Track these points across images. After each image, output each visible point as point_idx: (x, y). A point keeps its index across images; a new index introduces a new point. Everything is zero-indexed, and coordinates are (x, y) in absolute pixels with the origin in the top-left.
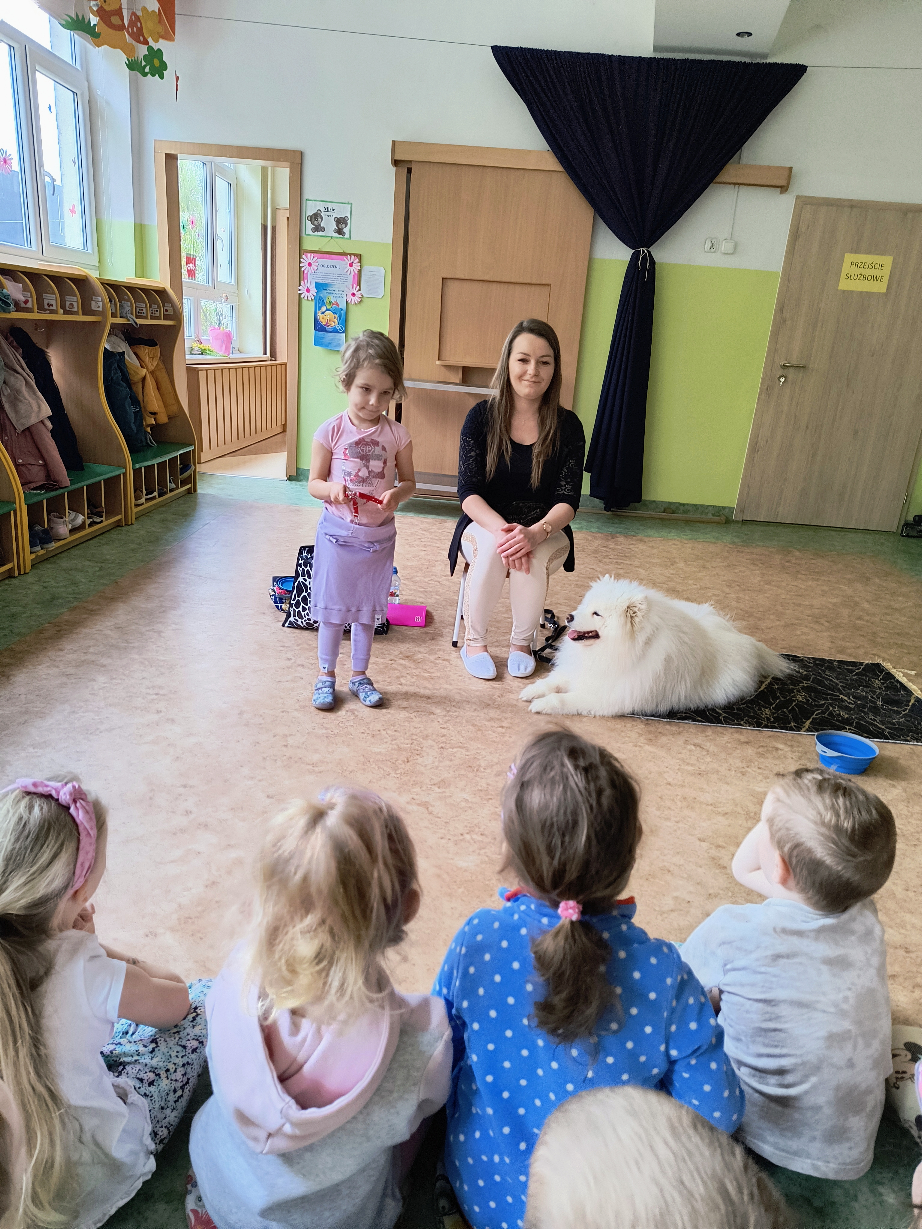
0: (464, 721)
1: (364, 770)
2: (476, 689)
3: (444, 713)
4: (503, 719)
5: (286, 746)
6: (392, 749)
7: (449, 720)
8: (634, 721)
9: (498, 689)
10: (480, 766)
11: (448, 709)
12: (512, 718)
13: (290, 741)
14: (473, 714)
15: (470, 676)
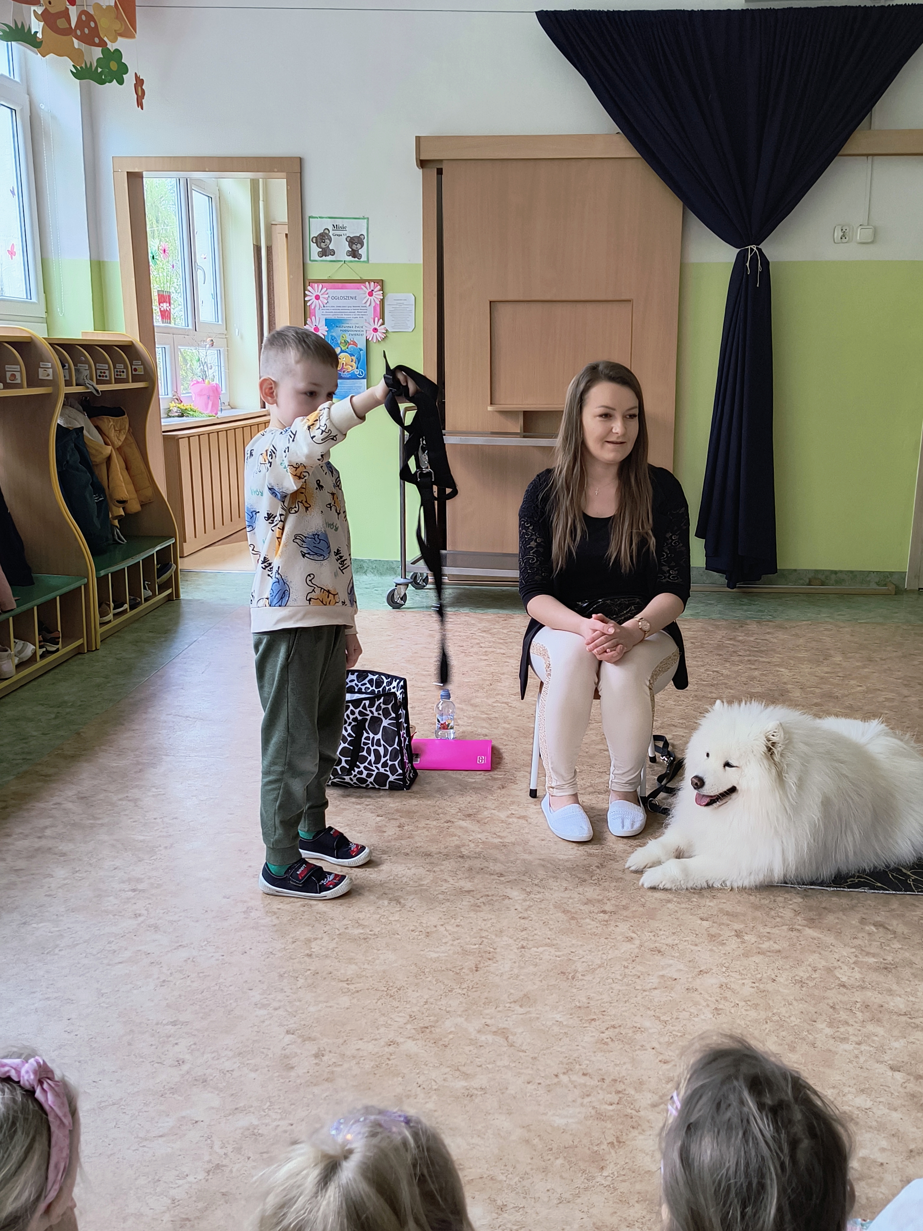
0: (551, 906)
1: (416, 985)
2: (566, 857)
3: (523, 896)
4: (605, 900)
5: (310, 956)
6: (454, 953)
7: (530, 907)
8: (787, 892)
9: (597, 856)
10: (576, 971)
11: (528, 890)
12: (617, 897)
13: (315, 947)
14: (563, 895)
15: (557, 839)
